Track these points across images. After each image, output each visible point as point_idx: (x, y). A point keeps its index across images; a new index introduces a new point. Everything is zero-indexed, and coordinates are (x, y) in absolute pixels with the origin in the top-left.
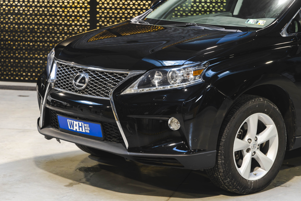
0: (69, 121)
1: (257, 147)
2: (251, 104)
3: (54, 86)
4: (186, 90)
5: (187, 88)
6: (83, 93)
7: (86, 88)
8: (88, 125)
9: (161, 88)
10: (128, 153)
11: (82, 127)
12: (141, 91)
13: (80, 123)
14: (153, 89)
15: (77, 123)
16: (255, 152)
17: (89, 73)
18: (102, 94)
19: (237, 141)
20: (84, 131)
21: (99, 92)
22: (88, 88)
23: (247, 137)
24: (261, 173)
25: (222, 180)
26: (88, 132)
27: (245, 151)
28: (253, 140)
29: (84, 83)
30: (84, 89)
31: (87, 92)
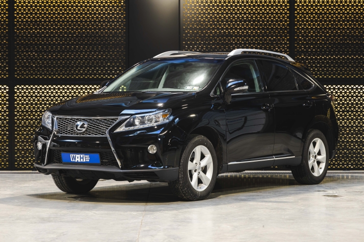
0: (72, 155)
1: (201, 169)
2: (197, 139)
3: (57, 133)
4: (156, 127)
5: (157, 126)
6: (83, 134)
7: (86, 131)
8: (88, 156)
9: (142, 127)
10: (122, 171)
11: (83, 158)
12: (127, 129)
13: (82, 156)
14: (136, 128)
15: (79, 156)
16: (199, 172)
17: (86, 121)
18: (99, 133)
19: (190, 162)
20: (84, 161)
21: (96, 132)
22: (87, 131)
23: (195, 161)
24: (203, 187)
25: (181, 190)
26: (88, 160)
27: (193, 171)
28: (198, 164)
29: (84, 128)
30: (84, 132)
31: (86, 133)
